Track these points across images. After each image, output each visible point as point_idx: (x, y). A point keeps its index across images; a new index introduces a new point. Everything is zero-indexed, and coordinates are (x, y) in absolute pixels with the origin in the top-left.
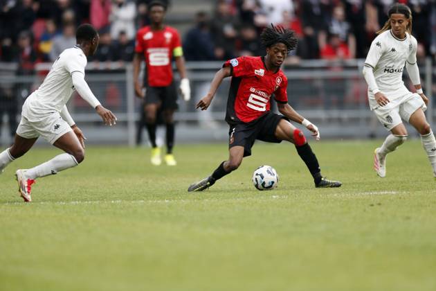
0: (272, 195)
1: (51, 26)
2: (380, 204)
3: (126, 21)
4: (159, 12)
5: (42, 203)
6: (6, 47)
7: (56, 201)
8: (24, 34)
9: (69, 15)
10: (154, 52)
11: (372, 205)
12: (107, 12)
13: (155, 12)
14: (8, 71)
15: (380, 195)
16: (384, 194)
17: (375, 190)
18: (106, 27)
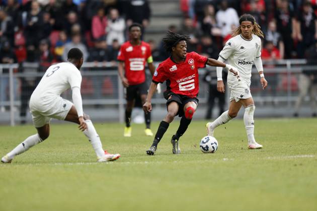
0: (224, 157)
1: (63, 36)
2: (301, 165)
3: (118, 32)
4: (138, 31)
5: (56, 164)
6: (30, 51)
7: (66, 163)
8: (44, 42)
9: (76, 28)
10: (133, 61)
11: (295, 165)
12: (104, 26)
13: (134, 31)
14: (31, 68)
15: (302, 158)
16: (304, 157)
17: (298, 154)
18: (104, 37)
